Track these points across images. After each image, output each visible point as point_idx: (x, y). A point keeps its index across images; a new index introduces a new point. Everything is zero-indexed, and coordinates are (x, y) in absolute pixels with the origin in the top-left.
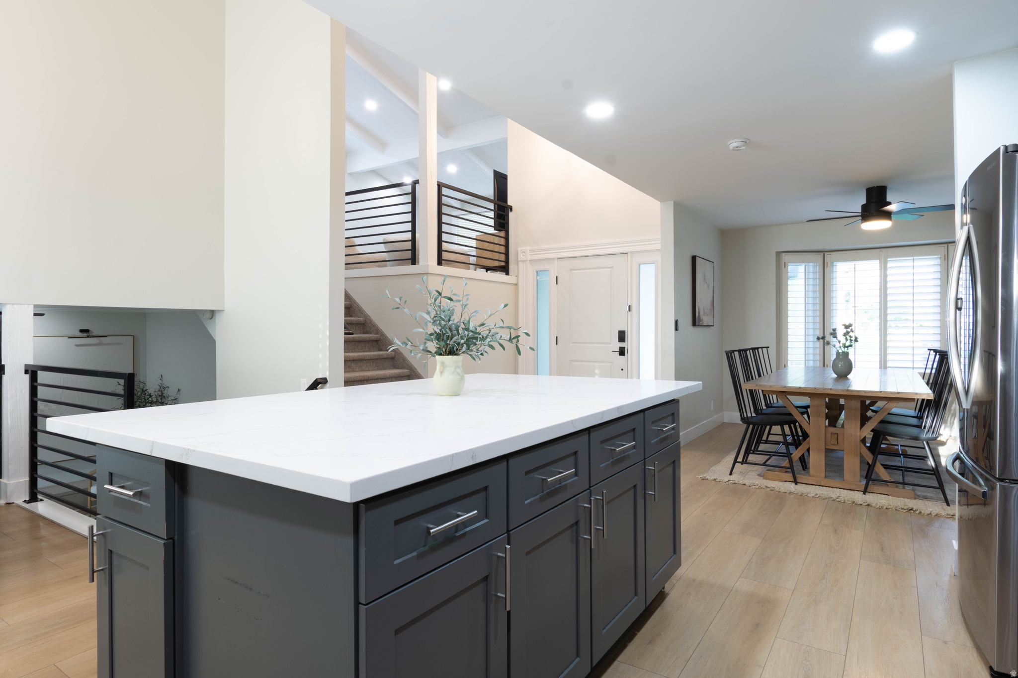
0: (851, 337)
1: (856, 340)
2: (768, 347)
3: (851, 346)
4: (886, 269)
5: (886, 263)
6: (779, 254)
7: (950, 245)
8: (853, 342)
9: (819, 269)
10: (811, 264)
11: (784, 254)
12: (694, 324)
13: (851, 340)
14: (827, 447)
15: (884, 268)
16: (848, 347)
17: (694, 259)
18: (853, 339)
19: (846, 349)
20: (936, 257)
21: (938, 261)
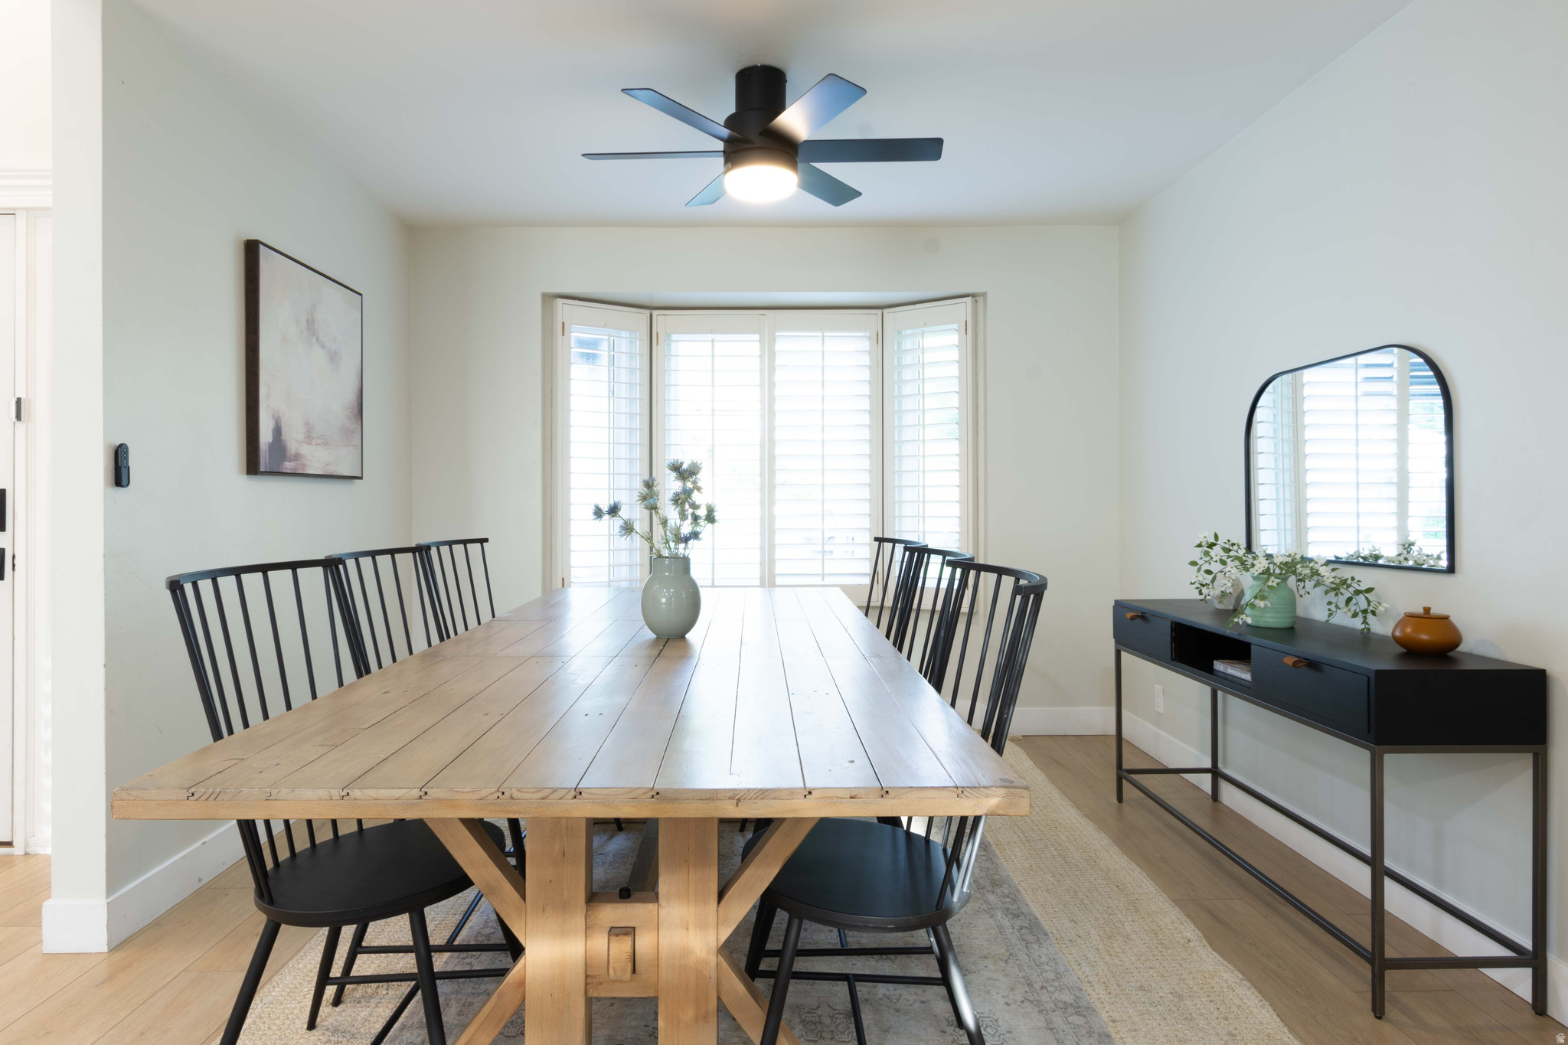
0: (694, 506)
1: (710, 518)
2: (486, 540)
3: (695, 535)
4: (772, 355)
5: (773, 341)
6: (549, 298)
7: (886, 311)
8: (702, 522)
9: (640, 346)
10: (625, 334)
11: (560, 301)
12: (252, 466)
13: (696, 518)
14: (593, 993)
15: (769, 355)
16: (686, 540)
17: (252, 249)
18: (702, 512)
19: (682, 546)
20: (860, 334)
21: (865, 345)
